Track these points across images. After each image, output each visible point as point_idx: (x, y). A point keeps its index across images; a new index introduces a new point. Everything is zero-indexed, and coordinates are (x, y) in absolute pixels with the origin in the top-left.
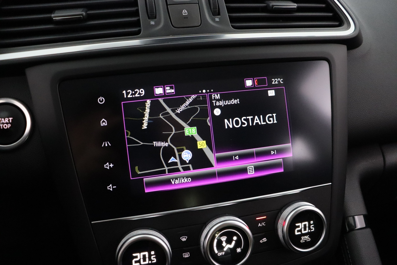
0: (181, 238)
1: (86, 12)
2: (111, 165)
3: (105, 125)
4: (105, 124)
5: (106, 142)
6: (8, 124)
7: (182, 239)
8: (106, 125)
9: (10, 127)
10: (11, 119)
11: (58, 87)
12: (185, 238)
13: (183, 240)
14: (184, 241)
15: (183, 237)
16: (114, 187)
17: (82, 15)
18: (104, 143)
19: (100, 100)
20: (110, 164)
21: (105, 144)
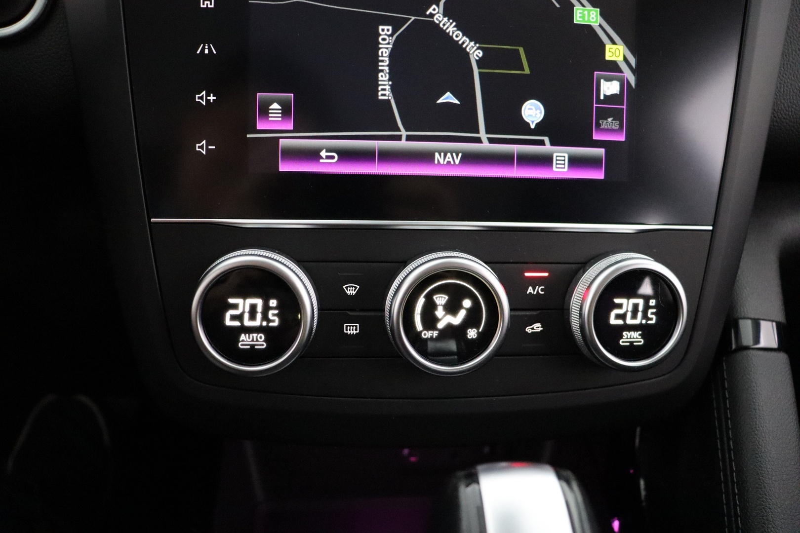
0: (344, 287)
2: (212, 98)
3: (209, 6)
4: (211, 4)
5: (207, 45)
7: (347, 290)
8: (212, 6)
12: (354, 288)
13: (348, 292)
14: (351, 296)
15: (350, 287)
16: (210, 147)
18: (202, 45)
20: (208, 95)
21: (204, 48)
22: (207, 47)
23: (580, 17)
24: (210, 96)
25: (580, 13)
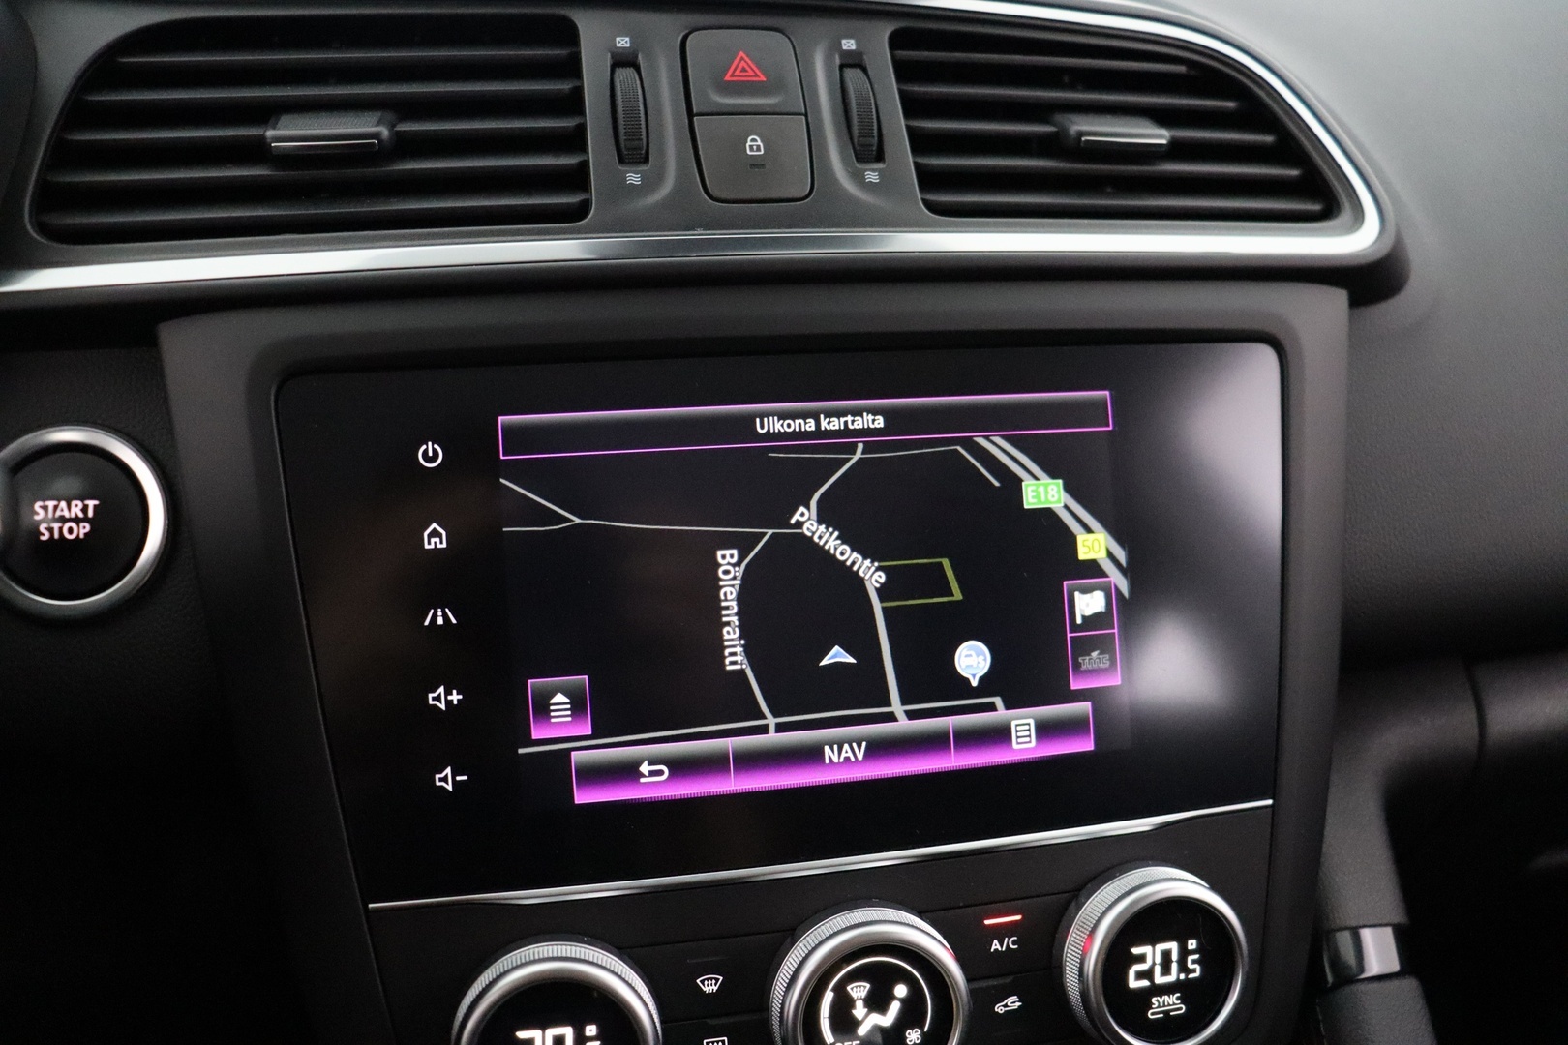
1: (392, 126)
2: (455, 697)
3: (439, 546)
4: (441, 542)
5: (439, 610)
6: (82, 525)
7: (704, 985)
8: (444, 545)
9: (85, 534)
10: (91, 503)
11: (272, 397)
12: (714, 981)
13: (706, 989)
14: (711, 995)
15: (708, 979)
16: (458, 778)
17: (376, 136)
18: (432, 611)
19: (426, 452)
20: (448, 692)
21: (435, 616)
22: (440, 614)
23: (1033, 497)
24: (451, 694)
25: (1032, 491)
